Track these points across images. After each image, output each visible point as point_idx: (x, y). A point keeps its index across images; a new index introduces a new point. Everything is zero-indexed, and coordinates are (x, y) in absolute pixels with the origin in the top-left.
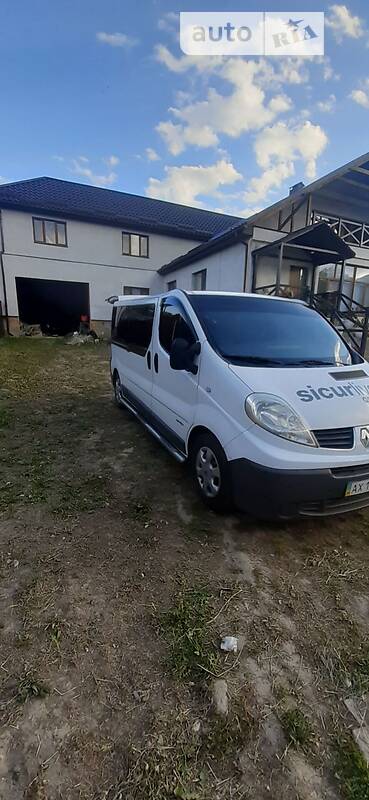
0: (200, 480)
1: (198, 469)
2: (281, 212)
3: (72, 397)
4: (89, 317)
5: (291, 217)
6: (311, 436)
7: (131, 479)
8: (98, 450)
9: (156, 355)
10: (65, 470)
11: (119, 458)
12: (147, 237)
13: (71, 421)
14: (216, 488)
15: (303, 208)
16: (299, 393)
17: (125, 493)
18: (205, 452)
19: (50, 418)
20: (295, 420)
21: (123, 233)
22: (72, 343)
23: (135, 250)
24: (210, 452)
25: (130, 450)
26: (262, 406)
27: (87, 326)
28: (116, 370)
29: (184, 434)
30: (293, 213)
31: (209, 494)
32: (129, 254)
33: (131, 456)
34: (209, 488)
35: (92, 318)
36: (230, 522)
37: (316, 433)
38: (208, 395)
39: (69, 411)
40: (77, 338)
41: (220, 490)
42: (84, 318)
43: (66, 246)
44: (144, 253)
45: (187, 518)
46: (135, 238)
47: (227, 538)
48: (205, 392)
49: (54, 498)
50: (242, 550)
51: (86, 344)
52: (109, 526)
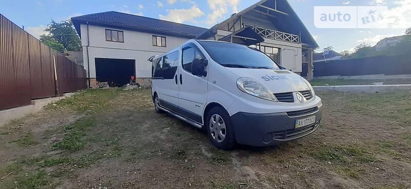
0: (212, 134)
1: (211, 128)
2: (228, 24)
3: (129, 111)
4: (135, 77)
5: (233, 26)
6: (274, 97)
7: (172, 141)
8: (149, 131)
9: (181, 75)
10: (131, 141)
11: (163, 133)
12: (165, 37)
13: (131, 121)
14: (224, 136)
15: (238, 23)
16: (263, 77)
17: (170, 147)
18: (215, 118)
19: (118, 120)
20: (264, 89)
21: (153, 36)
22: (127, 89)
23: (159, 44)
24: (218, 116)
25: (169, 128)
26: (246, 83)
27: (134, 82)
28: (155, 93)
29: (200, 112)
30: (234, 24)
31: (219, 141)
32: (156, 46)
33: (169, 131)
34: (219, 138)
35: (137, 77)
36: (234, 154)
37: (276, 95)
38: (214, 85)
39: (129, 117)
40: (129, 87)
41: (226, 136)
42: (132, 78)
43: (123, 42)
44: (164, 45)
45: (210, 155)
46: (159, 39)
47: (235, 161)
48: (213, 84)
49: (126, 154)
50: (245, 165)
51: (134, 89)
52: (164, 164)
